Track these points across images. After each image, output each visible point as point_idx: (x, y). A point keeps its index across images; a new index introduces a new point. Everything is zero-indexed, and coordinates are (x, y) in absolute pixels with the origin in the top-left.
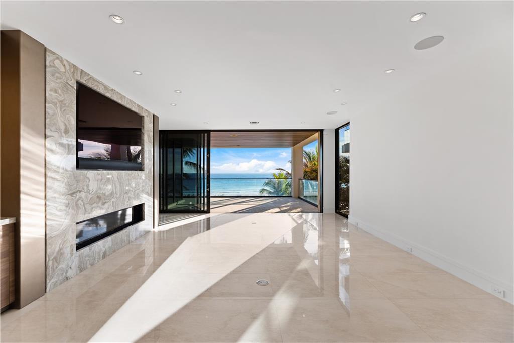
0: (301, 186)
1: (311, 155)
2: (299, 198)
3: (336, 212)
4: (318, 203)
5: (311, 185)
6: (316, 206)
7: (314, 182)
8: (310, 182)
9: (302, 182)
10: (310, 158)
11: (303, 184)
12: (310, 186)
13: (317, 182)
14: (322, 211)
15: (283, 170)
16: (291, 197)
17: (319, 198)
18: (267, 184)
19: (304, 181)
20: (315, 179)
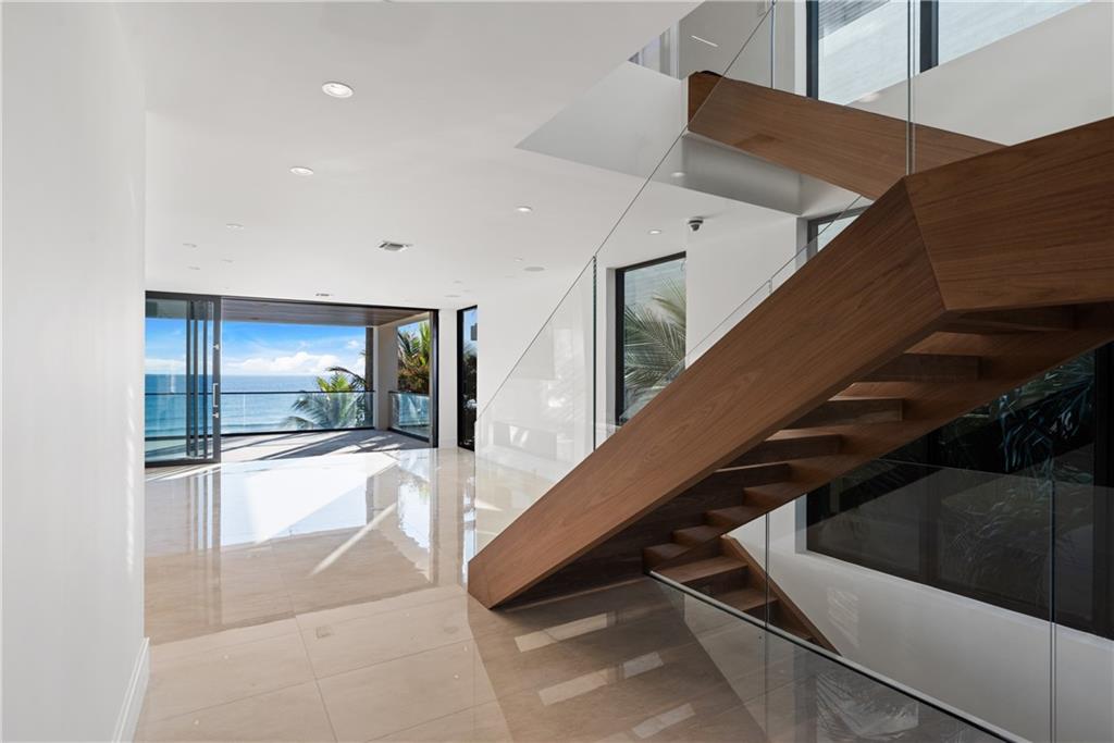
0: (394, 406)
1: (410, 340)
2: (390, 429)
3: (459, 445)
4: (429, 435)
5: (414, 404)
6: (427, 440)
7: (420, 398)
8: (413, 397)
9: (397, 398)
10: (408, 346)
11: (398, 402)
12: (411, 405)
13: (427, 398)
14: (436, 445)
15: (345, 371)
16: (372, 428)
17: (430, 429)
18: (302, 405)
19: (400, 395)
20: (424, 390)
